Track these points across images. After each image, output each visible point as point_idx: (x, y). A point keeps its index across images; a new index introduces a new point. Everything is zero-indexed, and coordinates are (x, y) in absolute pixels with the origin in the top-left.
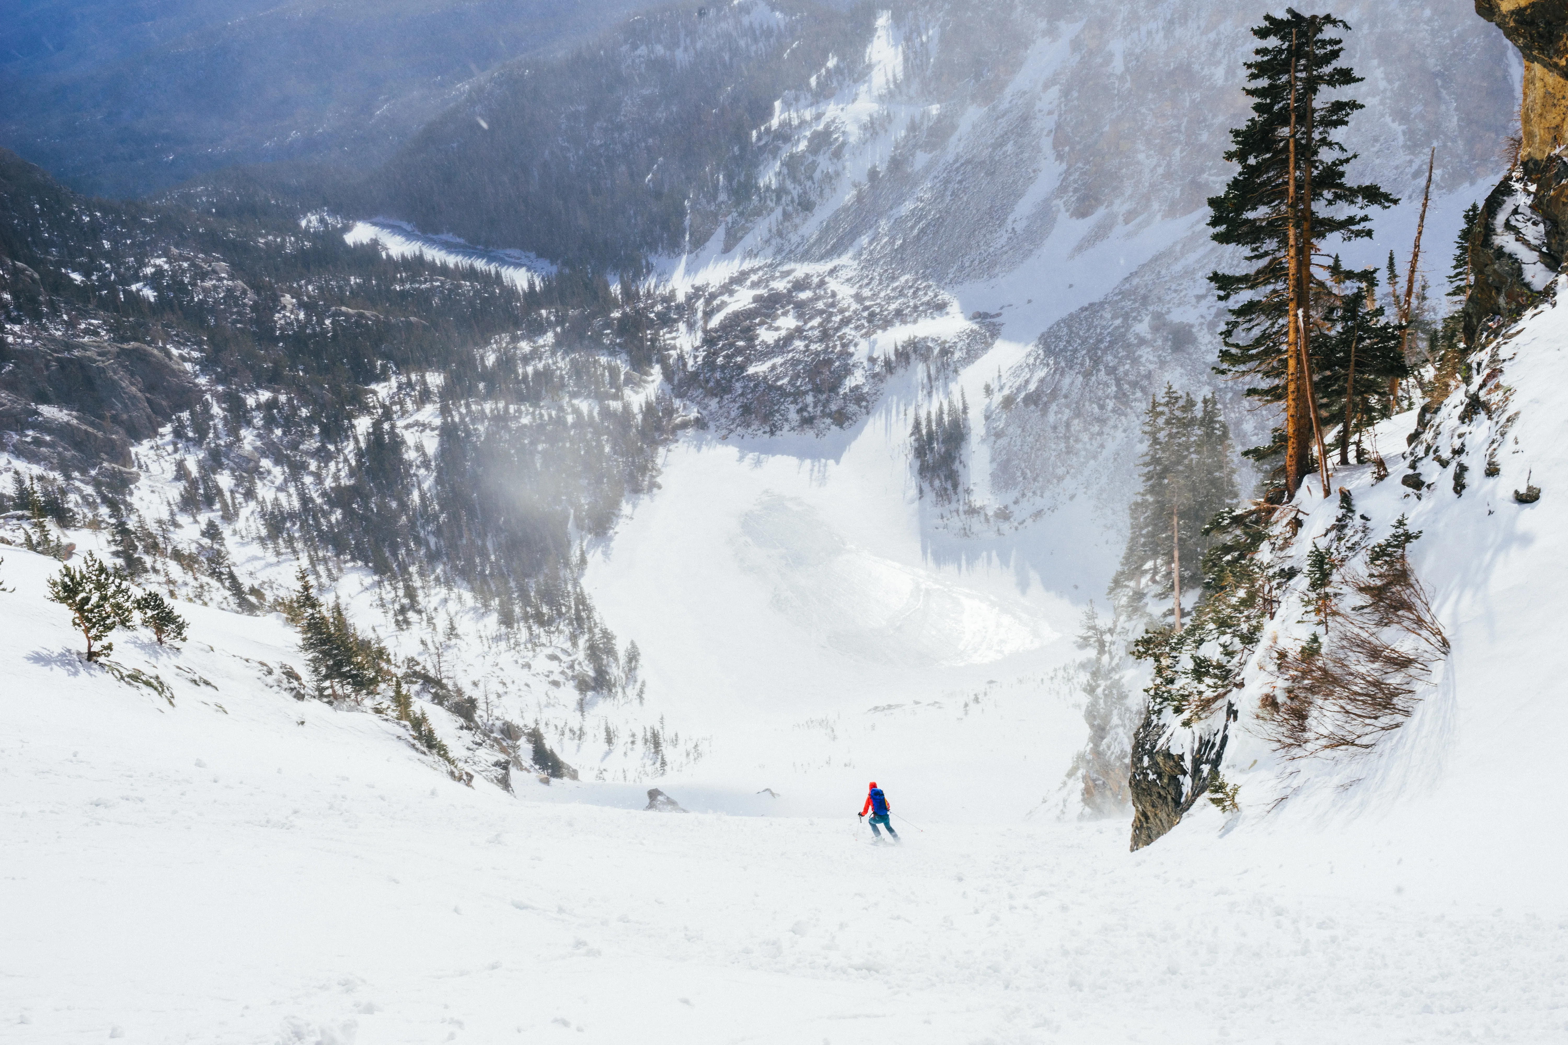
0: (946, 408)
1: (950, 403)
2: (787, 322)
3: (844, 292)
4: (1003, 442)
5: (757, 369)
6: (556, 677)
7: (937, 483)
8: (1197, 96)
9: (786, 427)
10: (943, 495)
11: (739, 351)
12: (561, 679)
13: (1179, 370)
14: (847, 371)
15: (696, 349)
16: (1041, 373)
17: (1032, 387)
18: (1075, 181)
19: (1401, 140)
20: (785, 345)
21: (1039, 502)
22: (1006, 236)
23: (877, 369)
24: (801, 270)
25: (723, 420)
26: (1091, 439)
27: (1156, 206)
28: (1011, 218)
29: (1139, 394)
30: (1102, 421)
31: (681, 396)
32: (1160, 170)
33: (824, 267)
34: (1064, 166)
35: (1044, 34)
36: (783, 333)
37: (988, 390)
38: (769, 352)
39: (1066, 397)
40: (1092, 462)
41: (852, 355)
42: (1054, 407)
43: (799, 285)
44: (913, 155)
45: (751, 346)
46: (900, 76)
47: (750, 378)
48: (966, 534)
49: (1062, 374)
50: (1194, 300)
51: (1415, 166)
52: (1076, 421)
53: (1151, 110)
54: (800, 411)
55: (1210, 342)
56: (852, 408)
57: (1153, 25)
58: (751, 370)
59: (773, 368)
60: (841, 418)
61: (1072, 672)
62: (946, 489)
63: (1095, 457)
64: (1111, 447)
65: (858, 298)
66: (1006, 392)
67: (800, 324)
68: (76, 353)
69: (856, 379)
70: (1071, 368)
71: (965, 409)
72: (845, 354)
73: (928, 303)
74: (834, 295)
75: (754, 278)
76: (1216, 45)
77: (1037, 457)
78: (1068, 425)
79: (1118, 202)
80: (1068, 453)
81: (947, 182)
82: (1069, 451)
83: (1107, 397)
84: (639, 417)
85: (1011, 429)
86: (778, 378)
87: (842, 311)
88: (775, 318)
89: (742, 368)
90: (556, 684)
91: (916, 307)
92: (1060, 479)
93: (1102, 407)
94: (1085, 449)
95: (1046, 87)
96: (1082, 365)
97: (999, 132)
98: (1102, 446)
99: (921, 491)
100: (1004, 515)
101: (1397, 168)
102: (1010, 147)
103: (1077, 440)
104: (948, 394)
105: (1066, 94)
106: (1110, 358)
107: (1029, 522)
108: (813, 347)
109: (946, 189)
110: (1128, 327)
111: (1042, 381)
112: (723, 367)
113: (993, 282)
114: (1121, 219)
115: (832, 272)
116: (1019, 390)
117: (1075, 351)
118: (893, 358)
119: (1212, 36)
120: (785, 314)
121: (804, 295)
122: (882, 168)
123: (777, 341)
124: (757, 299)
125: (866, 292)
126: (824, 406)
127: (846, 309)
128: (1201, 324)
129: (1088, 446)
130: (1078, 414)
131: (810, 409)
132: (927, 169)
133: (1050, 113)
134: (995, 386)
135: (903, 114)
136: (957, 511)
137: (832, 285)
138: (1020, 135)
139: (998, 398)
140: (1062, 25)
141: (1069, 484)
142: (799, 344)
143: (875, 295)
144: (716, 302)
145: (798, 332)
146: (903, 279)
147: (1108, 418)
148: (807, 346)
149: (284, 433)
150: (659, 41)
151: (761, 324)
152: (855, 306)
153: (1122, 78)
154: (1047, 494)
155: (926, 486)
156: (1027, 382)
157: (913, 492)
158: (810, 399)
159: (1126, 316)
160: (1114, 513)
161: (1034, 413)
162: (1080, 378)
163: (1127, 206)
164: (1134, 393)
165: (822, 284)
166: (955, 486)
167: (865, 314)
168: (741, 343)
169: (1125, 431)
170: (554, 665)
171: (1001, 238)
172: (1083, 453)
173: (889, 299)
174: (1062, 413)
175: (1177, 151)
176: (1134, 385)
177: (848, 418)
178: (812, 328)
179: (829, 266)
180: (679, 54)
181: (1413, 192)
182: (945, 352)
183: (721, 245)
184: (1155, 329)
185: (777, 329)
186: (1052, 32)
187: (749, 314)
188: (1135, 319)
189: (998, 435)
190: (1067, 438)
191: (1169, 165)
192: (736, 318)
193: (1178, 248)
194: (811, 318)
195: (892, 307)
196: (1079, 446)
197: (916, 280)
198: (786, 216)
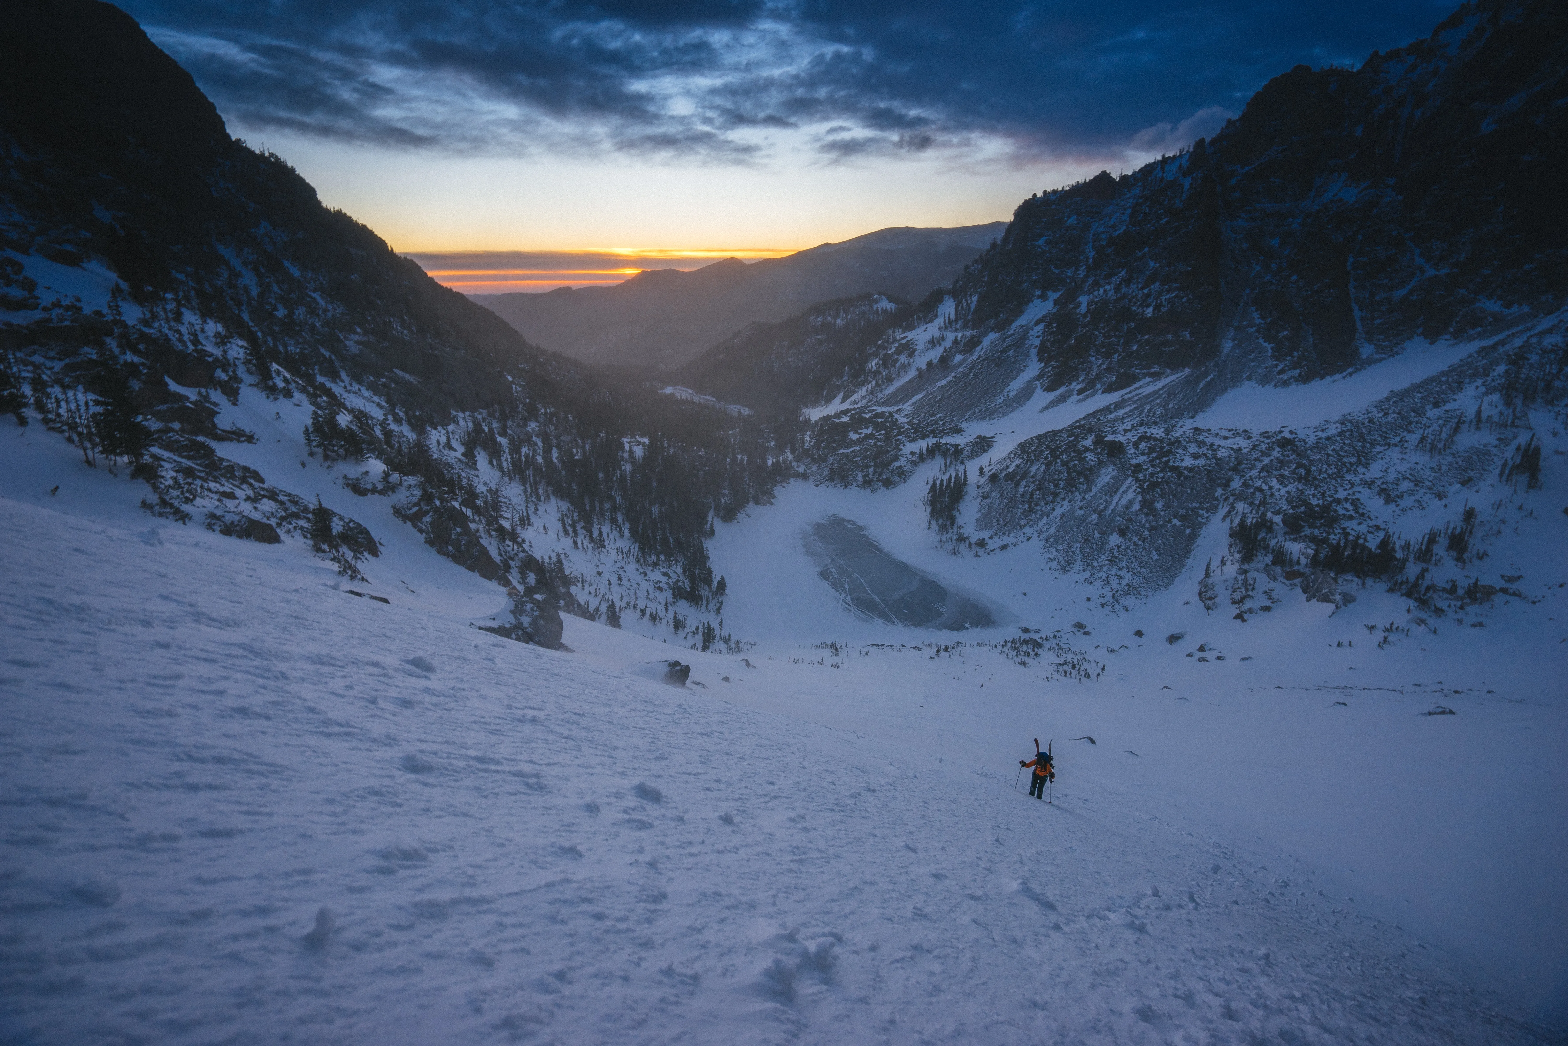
0: (954, 478)
1: (956, 475)
2: (867, 431)
3: (903, 420)
4: (988, 501)
5: (844, 451)
6: (662, 585)
7: (940, 521)
8: (1132, 325)
9: (855, 484)
10: (943, 528)
11: (836, 441)
12: (665, 587)
13: (1112, 467)
14: (897, 458)
16: (1018, 462)
17: (1011, 470)
18: (1048, 372)
19: (1270, 353)
20: (862, 441)
21: (1007, 540)
22: (1003, 398)
23: (914, 458)
24: (881, 409)
25: (818, 477)
26: (1046, 504)
27: (1098, 386)
28: (1007, 390)
29: (1082, 480)
30: (1055, 495)
31: (797, 461)
32: (1104, 367)
33: (893, 409)
34: (1043, 364)
35: (1039, 297)
36: (863, 436)
37: (982, 472)
38: (853, 443)
39: (1032, 477)
40: (1045, 518)
41: (901, 450)
42: (1024, 483)
43: (878, 416)
44: (954, 356)
45: (843, 440)
47: (839, 455)
48: (954, 553)
49: (1032, 464)
50: (1123, 433)
51: (1279, 368)
52: (1038, 493)
53: (1101, 333)
54: (864, 476)
55: (1135, 453)
56: (896, 478)
57: (1108, 287)
58: (840, 452)
59: (854, 452)
60: (888, 484)
61: (1018, 644)
62: (946, 525)
63: (1048, 516)
64: (1059, 511)
65: (910, 423)
66: (993, 472)
67: (874, 432)
68: (436, 352)
69: (901, 462)
70: (1038, 460)
71: (965, 481)
72: (897, 450)
73: (950, 429)
74: (896, 421)
76: (1148, 295)
77: (1009, 512)
78: (1032, 494)
79: (1074, 384)
80: (1029, 511)
81: (971, 369)
82: (1031, 510)
83: (1060, 479)
84: (771, 468)
85: (994, 494)
86: (855, 457)
87: (899, 429)
88: (860, 429)
89: (835, 450)
90: (660, 589)
91: (943, 430)
92: (1022, 527)
93: (1056, 486)
94: (1042, 511)
95: (1037, 323)
96: (1046, 458)
97: (1005, 345)
98: (1053, 509)
99: (930, 524)
100: (981, 544)
101: (1266, 368)
102: (1011, 353)
103: (1037, 505)
104: (956, 471)
105: (1048, 326)
106: (1064, 456)
107: (998, 551)
108: (878, 444)
109: (970, 372)
110: (1078, 442)
111: (1017, 466)
112: (825, 449)
113: (991, 422)
114: (1075, 392)
115: (897, 411)
116: (1002, 470)
117: (1042, 451)
118: (925, 451)
119: (1146, 291)
120: (866, 427)
121: (879, 420)
122: (935, 361)
123: (859, 439)
125: (915, 421)
126: (879, 475)
127: (903, 427)
128: (1128, 443)
129: (1044, 509)
130: (1039, 489)
131: (870, 476)
132: (960, 364)
133: (1038, 337)
134: (986, 470)
135: (950, 336)
136: (951, 539)
137: (896, 417)
138: (1018, 347)
139: (987, 476)
140: (1050, 293)
141: (1028, 530)
142: (871, 442)
143: (920, 423)
145: (871, 436)
146: (938, 416)
147: (1059, 493)
148: (875, 443)
149: (555, 429)
150: (830, 315)
151: (852, 430)
152: (907, 427)
153: (1085, 316)
154: (1012, 535)
155: (933, 522)
156: (1008, 467)
157: (925, 526)
158: (871, 470)
159: (1077, 437)
160: (1057, 551)
161: (1010, 485)
162: (1044, 466)
163: (1080, 386)
164: (1079, 479)
165: (890, 416)
166: (952, 523)
167: (913, 431)
168: (837, 437)
169: (1070, 501)
170: (664, 579)
171: (1000, 399)
172: (1040, 512)
173: (928, 425)
174: (1029, 487)
175: (1116, 356)
176: (1079, 474)
177: (892, 484)
178: (880, 435)
179: (897, 408)
180: (839, 321)
181: (1278, 382)
182: (958, 451)
183: (840, 401)
184: (1096, 443)
185: (860, 434)
186: (1043, 297)
187: (846, 427)
188: (1083, 438)
189: (985, 497)
190: (1030, 503)
191: (1110, 363)
193: (1112, 406)
194: (881, 431)
195: (930, 429)
196: (1038, 508)
197: (945, 417)
198: (877, 385)
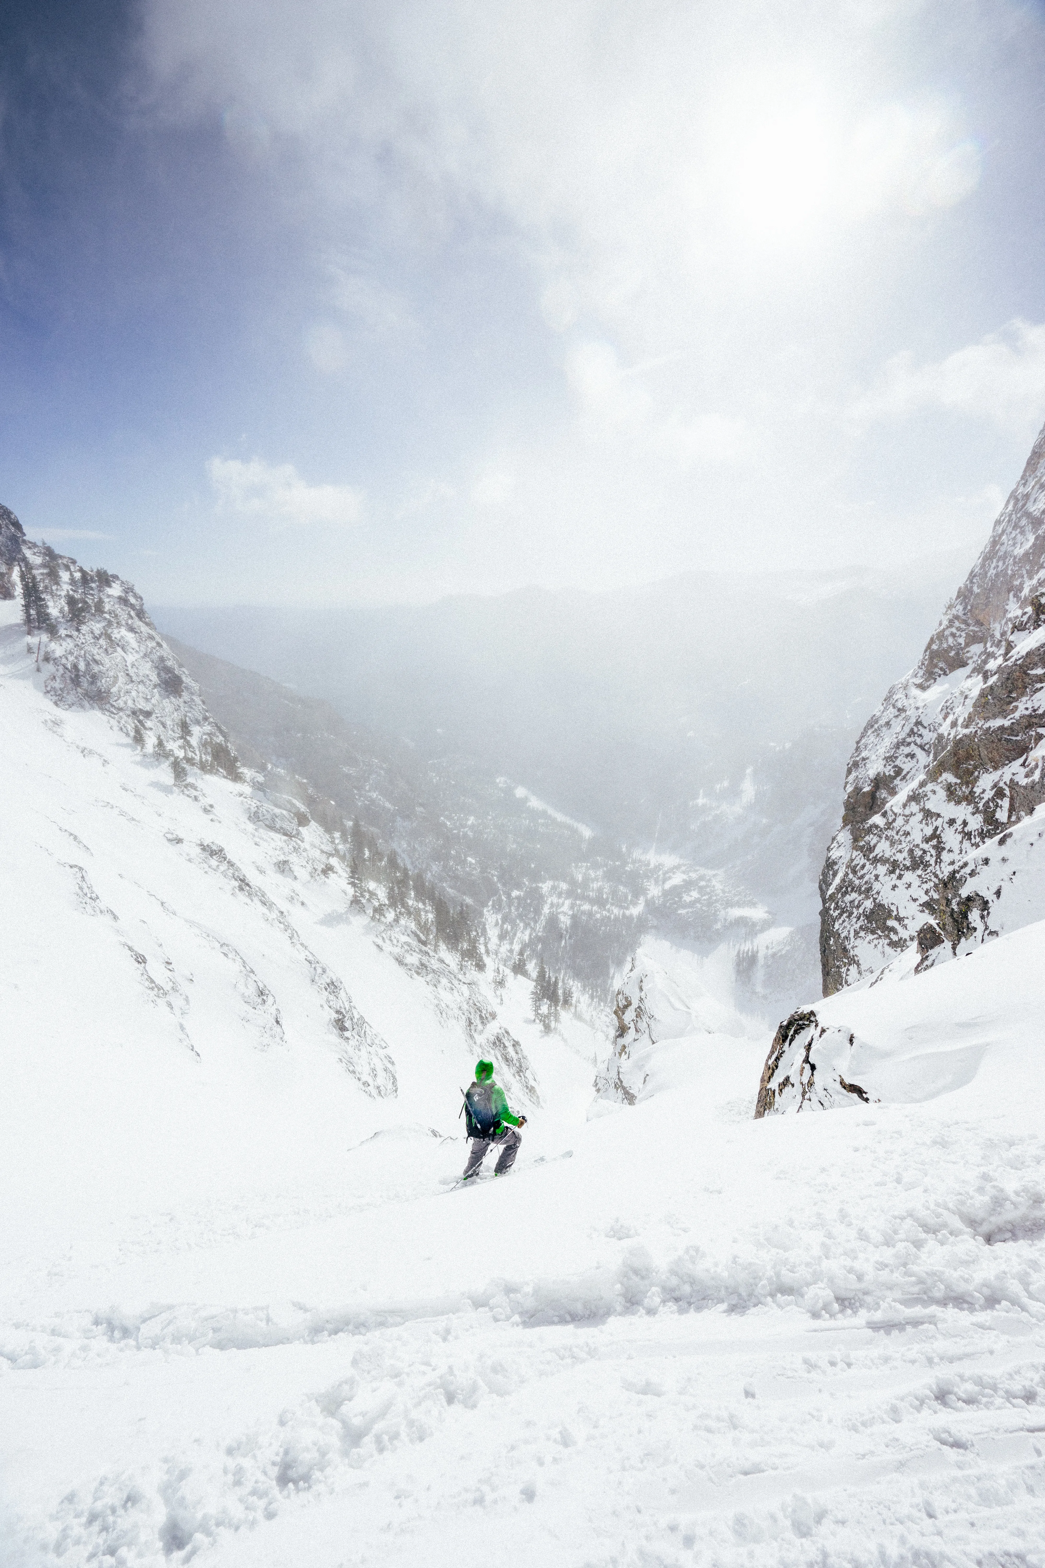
0: (751, 948)
1: (753, 948)
2: (695, 894)
3: (718, 886)
4: (770, 969)
5: (682, 911)
7: (743, 978)
9: (689, 938)
10: (745, 983)
11: (675, 903)
14: (716, 922)
15: (659, 897)
16: (788, 948)
17: (784, 952)
20: (693, 904)
23: (727, 925)
24: (702, 871)
25: (666, 929)
31: (651, 914)
33: (711, 872)
36: (693, 898)
37: (767, 947)
38: (687, 905)
41: (718, 915)
43: (702, 878)
44: (753, 837)
45: (680, 901)
46: (753, 801)
47: (679, 915)
54: (695, 933)
56: (715, 937)
58: (679, 912)
59: (687, 913)
60: (711, 940)
62: (746, 981)
65: (724, 892)
66: (774, 950)
67: (700, 896)
69: (718, 926)
71: (757, 952)
72: (715, 914)
73: (750, 901)
74: (714, 886)
75: (683, 868)
78: (794, 971)
81: (765, 852)
84: (635, 920)
85: (773, 966)
86: (689, 918)
87: (716, 895)
88: (690, 891)
89: (676, 909)
91: (745, 902)
100: (765, 997)
104: (752, 943)
108: (704, 908)
109: (764, 855)
111: (788, 951)
112: (669, 908)
113: (779, 900)
115: (714, 876)
116: (779, 951)
117: (802, 943)
118: (734, 921)
120: (694, 890)
121: (703, 883)
122: (740, 838)
123: (690, 902)
124: (684, 880)
125: (727, 889)
126: (705, 934)
127: (718, 895)
131: (699, 933)
132: (758, 844)
134: (770, 946)
135: (752, 818)
136: (749, 991)
137: (714, 882)
139: (770, 952)
142: (699, 905)
143: (730, 892)
144: (667, 875)
145: (698, 900)
146: (742, 887)
148: (701, 907)
151: (685, 892)
152: (721, 895)
156: (782, 949)
157: (733, 979)
158: (700, 929)
161: (783, 962)
165: (709, 880)
166: (749, 981)
167: (725, 899)
168: (676, 899)
171: (782, 883)
173: (735, 895)
177: (713, 941)
178: (704, 900)
179: (713, 872)
182: (754, 925)
185: (691, 896)
187: (680, 887)
189: (768, 966)
192: (675, 888)
194: (705, 895)
195: (736, 899)
197: (746, 889)
